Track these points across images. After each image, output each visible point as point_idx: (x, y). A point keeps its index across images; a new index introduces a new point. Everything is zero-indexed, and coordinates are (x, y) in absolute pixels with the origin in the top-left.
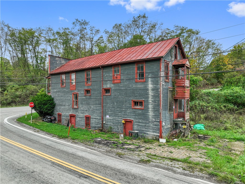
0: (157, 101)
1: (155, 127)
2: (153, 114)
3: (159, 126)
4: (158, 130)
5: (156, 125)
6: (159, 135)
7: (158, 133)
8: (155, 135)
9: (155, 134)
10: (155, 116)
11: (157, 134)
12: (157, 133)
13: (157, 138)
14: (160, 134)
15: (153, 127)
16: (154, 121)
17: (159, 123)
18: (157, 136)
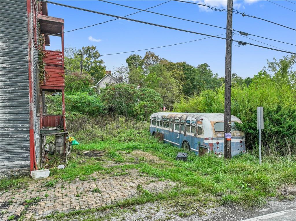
0: (19, 84)
1: (14, 146)
2: (8, 115)
3: (28, 142)
4: (26, 153)
5: (17, 142)
6: (28, 162)
7: (27, 160)
8: (15, 167)
9: (16, 163)
10: (14, 119)
11: (23, 163)
12: (22, 160)
13: (24, 170)
14: (31, 160)
15: (10, 146)
16: (13, 132)
17: (28, 135)
18: (21, 167)
